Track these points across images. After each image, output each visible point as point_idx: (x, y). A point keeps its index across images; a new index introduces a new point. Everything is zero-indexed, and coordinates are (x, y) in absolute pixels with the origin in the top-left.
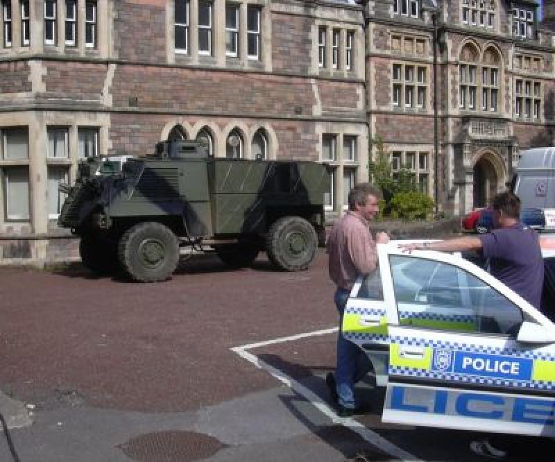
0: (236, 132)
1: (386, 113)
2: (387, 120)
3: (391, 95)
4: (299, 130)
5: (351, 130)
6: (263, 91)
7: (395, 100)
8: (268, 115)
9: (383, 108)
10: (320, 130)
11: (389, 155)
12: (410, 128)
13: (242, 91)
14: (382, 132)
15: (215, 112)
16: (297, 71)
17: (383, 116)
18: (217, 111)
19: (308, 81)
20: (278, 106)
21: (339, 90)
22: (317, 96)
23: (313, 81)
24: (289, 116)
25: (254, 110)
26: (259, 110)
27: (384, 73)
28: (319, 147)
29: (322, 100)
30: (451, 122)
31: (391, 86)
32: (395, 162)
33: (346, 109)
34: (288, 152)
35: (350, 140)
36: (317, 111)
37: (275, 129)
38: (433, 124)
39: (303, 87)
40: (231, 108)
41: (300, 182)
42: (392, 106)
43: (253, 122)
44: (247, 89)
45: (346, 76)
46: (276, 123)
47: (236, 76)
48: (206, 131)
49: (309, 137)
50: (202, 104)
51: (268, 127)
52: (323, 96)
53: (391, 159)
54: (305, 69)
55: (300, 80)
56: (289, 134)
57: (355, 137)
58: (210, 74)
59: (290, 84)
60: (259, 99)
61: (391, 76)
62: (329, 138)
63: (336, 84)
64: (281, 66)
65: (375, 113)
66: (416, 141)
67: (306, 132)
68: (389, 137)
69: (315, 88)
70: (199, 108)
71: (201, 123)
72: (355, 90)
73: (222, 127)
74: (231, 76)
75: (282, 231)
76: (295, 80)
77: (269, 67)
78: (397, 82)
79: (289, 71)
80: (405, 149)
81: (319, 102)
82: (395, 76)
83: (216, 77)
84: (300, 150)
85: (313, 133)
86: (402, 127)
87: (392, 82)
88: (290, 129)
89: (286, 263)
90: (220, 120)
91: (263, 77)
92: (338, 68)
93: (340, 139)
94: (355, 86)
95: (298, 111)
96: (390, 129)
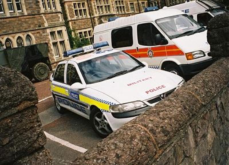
0: (19, 38)
2: (75, 22)
3: (74, 14)
4: (41, 33)
5: (59, 29)
6: (26, 22)
7: (76, 15)
8: (29, 30)
9: (73, 19)
10: (49, 31)
11: (78, 34)
12: (83, 24)
13: (18, 23)
14: (74, 27)
15: (10, 33)
16: (36, 13)
17: (73, 21)
19: (41, 15)
20: (32, 26)
21: (52, 16)
22: (45, 20)
23: (42, 15)
24: (37, 29)
25: (24, 29)
26: (25, 29)
27: (71, 7)
28: (50, 37)
29: (47, 21)
30: (96, 19)
31: (74, 11)
32: (80, 36)
33: (56, 22)
34: (39, 41)
35: (60, 32)
36: (46, 25)
37: (33, 34)
38: (91, 21)
39: (39, 18)
40: (16, 30)
41: (39, 51)
42: (75, 18)
43: (25, 33)
44: (20, 22)
45: (54, 11)
46: (33, 32)
47: (15, 19)
48: (8, 40)
49: (45, 34)
50: (5, 31)
51: (30, 34)
52: (47, 20)
53: (79, 35)
54: (39, 11)
55: (38, 16)
56: (38, 35)
58: (5, 20)
59: (35, 18)
60: (25, 25)
61: (73, 8)
62: (52, 33)
64: (30, 12)
65: (70, 21)
66: (86, 27)
68: (77, 28)
69: (44, 17)
70: (4, 32)
71: (5, 38)
72: (58, 15)
73: (14, 37)
74: (13, 19)
76: (36, 16)
77: (26, 14)
79: (34, 13)
80: (83, 31)
81: (46, 22)
82: (75, 8)
83: (7, 20)
84: (43, 39)
85: (46, 32)
86: (80, 24)
87: (74, 9)
88: (37, 33)
90: (13, 35)
91: (25, 17)
92: (51, 9)
93: (56, 33)
94: (58, 14)
95: (40, 26)
96: (76, 25)
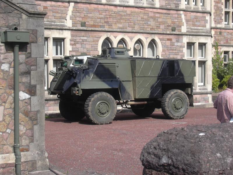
0: (139, 41)
1: (220, 29)
2: (220, 33)
3: (223, 18)
4: (174, 40)
5: (202, 40)
6: (154, 18)
7: (226, 21)
8: (156, 32)
9: (219, 26)
10: (185, 40)
11: (221, 54)
13: (142, 18)
14: (218, 40)
15: (128, 30)
16: (173, 6)
17: (219, 31)
18: (129, 29)
19: (179, 12)
20: (162, 27)
21: (196, 17)
22: (184, 21)
23: (182, 12)
24: (168, 32)
25: (149, 29)
26: (151, 29)
27: (219, 5)
28: (185, 50)
29: (187, 24)
31: (223, 13)
32: (225, 57)
33: (200, 28)
34: (167, 53)
35: (202, 46)
36: (184, 29)
37: (161, 40)
39: (176, 16)
40: (137, 28)
41: (180, 71)
42: (223, 25)
43: (149, 35)
44: (146, 17)
45: (200, 9)
46: (161, 37)
47: (139, 10)
48: (122, 41)
49: (179, 44)
50: (121, 26)
51: (157, 38)
52: (187, 21)
53: (223, 55)
54: (177, 5)
55: (175, 12)
56: (168, 43)
57: (205, 44)
58: (125, 9)
59: (169, 14)
60: (152, 23)
61: (223, 7)
62: (190, 45)
63: (195, 14)
64: (164, 4)
65: (214, 28)
67: (178, 41)
68: (222, 43)
69: (183, 16)
70: (119, 28)
71: (120, 36)
72: (205, 17)
73: (131, 39)
74: (137, 10)
75: (170, 98)
76: (172, 12)
77: (157, 5)
78: (227, 10)
79: (169, 7)
80: (231, 49)
81: (185, 24)
82: (226, 7)
83: (129, 10)
84: (174, 51)
85: (182, 42)
86: (229, 36)
87: (224, 10)
88: (168, 40)
89: (173, 115)
90: (130, 34)
91: (155, 10)
92: (196, 4)
93: (197, 45)
94: (205, 15)
95: (174, 30)
96: (222, 38)
